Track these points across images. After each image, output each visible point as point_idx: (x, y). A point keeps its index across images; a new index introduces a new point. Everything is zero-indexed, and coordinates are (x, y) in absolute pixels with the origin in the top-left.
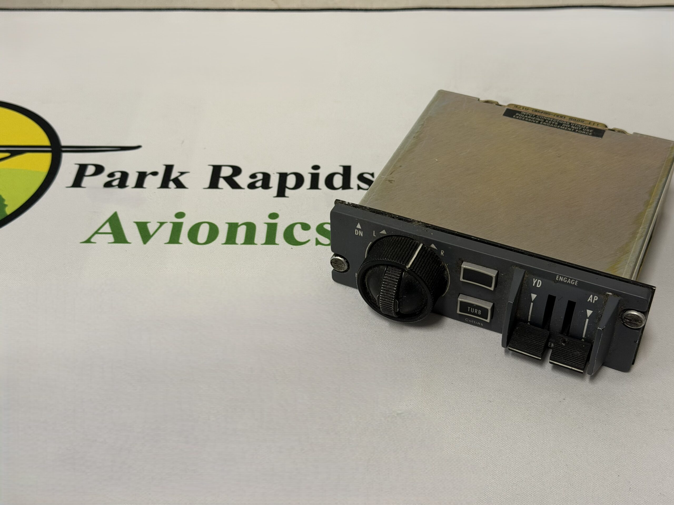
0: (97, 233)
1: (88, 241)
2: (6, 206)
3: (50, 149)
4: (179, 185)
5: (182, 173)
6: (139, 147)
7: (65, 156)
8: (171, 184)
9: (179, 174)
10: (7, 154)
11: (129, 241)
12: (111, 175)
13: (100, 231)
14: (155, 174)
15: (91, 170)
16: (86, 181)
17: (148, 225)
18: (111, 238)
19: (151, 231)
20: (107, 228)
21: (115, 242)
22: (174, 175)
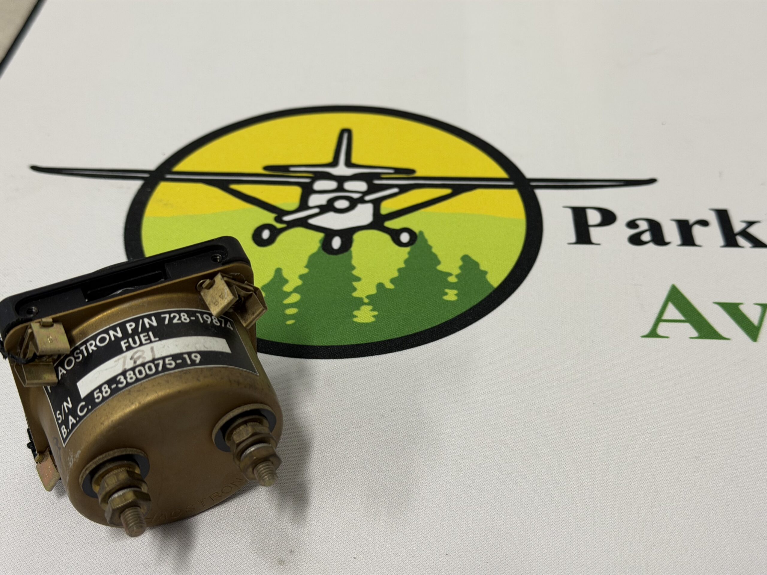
0: (659, 320)
1: (653, 334)
2: (485, 273)
3: (511, 183)
4: (757, 243)
5: (751, 224)
6: (652, 181)
7: (540, 194)
8: (741, 240)
9: (744, 225)
10: (448, 191)
11: (724, 335)
12: (632, 224)
13: (666, 316)
14: (704, 223)
15: (594, 217)
16: (595, 233)
17: (741, 307)
18: (689, 330)
19: (755, 320)
20: (672, 312)
21: (701, 337)
22: (738, 226)
